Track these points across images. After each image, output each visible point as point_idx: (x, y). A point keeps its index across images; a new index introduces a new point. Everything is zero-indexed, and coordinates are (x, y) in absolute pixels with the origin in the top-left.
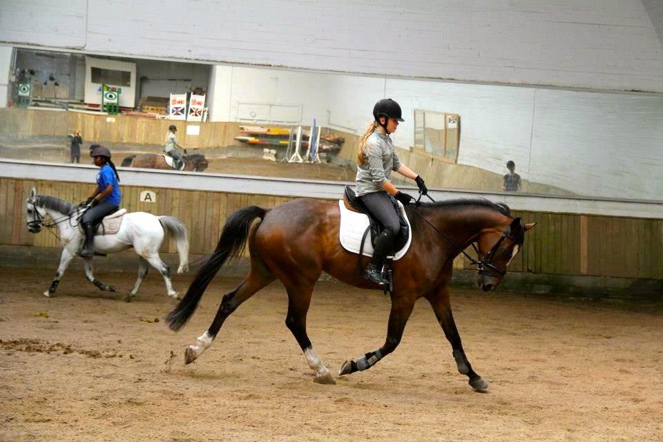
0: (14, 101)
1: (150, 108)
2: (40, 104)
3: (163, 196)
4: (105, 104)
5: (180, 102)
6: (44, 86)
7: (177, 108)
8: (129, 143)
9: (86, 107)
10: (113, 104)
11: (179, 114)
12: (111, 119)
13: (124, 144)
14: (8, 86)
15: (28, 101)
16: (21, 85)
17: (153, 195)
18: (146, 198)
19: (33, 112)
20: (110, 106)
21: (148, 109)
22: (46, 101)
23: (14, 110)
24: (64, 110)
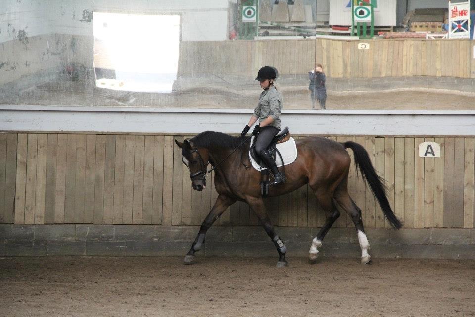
0: (236, 29)
1: (418, 24)
2: (270, 31)
3: (451, 148)
4: (356, 24)
5: (463, 13)
6: (275, 6)
7: (459, 22)
8: (389, 78)
9: (331, 30)
10: (365, 23)
11: (462, 31)
12: (364, 45)
13: (382, 78)
14: (228, 10)
15: (254, 29)
16: (244, 8)
17: (436, 147)
18: (427, 153)
19: (261, 43)
20: (361, 27)
21: (416, 27)
22: (278, 28)
23: (236, 42)
24: (302, 37)
